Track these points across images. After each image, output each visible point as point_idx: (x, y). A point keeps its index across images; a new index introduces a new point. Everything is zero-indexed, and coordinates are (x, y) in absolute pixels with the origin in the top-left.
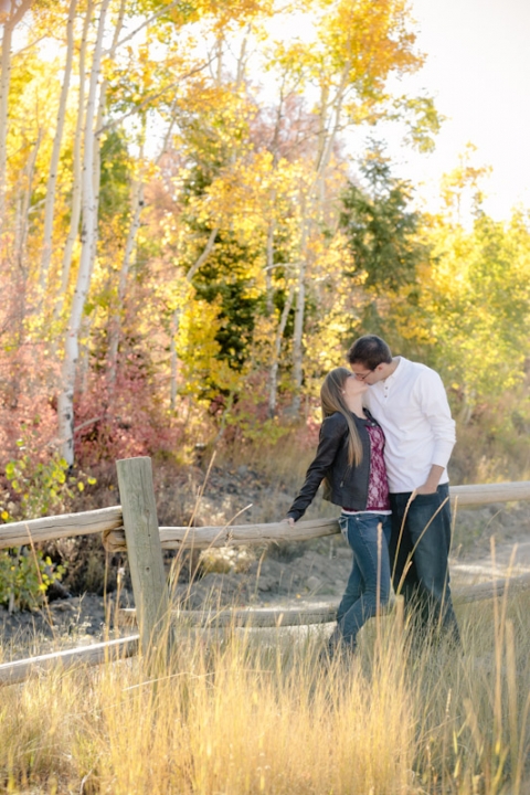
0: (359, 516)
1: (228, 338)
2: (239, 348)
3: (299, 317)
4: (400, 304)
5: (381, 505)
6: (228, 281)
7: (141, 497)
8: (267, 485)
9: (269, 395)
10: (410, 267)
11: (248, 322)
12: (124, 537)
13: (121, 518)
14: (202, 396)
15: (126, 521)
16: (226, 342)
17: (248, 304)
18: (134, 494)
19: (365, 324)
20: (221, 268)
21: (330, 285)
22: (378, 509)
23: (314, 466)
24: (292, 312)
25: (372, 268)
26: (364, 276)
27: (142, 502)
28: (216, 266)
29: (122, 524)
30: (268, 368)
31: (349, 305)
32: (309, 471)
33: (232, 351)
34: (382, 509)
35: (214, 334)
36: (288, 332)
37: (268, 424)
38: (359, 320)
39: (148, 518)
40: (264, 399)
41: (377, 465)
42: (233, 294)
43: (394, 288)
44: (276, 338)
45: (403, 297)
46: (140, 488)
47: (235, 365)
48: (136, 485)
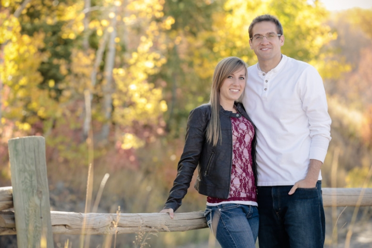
0: (221, 206)
1: (48, 70)
2: (57, 80)
3: (110, 57)
4: (198, 48)
5: (243, 195)
6: (50, 21)
7: (34, 178)
9: (83, 122)
10: (208, 16)
11: (67, 56)
12: (14, 219)
13: (12, 199)
15: (17, 202)
16: (47, 73)
17: (67, 42)
18: (26, 174)
19: (169, 64)
20: (45, 10)
21: (139, 30)
22: (240, 199)
23: (184, 159)
24: (105, 54)
25: (175, 15)
26: (169, 22)
27: (35, 183)
28: (39, 8)
29: (12, 206)
30: (82, 99)
31: (155, 48)
32: (179, 163)
33: (51, 83)
34: (244, 199)
36: (102, 68)
38: (164, 61)
39: (40, 199)
40: (79, 125)
41: (240, 156)
42: (54, 33)
43: (194, 34)
44: (92, 72)
45: (199, 42)
46: (33, 168)
47: (53, 94)
48: (29, 166)
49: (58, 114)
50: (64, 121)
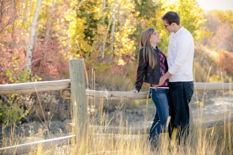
0: (157, 89)
1: (88, 33)
2: (91, 37)
3: (113, 27)
4: (150, 24)
6: (88, 12)
7: (79, 76)
8: (100, 86)
9: (102, 54)
10: (154, 11)
11: (95, 27)
12: (70, 92)
13: (70, 84)
14: (78, 53)
15: (72, 86)
16: (87, 34)
17: (95, 21)
18: (76, 74)
19: (137, 30)
20: (87, 8)
21: (125, 17)
24: (111, 26)
25: (140, 10)
26: (138, 13)
27: (79, 78)
28: (85, 7)
29: (70, 87)
30: (102, 44)
31: (132, 23)
33: (89, 38)
35: (83, 31)
36: (110, 32)
37: (101, 64)
38: (135, 29)
39: (81, 85)
40: (100, 55)
42: (91, 17)
43: (148, 18)
44: (106, 34)
45: (151, 22)
46: (79, 72)
47: (90, 42)
48: (77, 71)
49: (92, 51)
50: (94, 53)
